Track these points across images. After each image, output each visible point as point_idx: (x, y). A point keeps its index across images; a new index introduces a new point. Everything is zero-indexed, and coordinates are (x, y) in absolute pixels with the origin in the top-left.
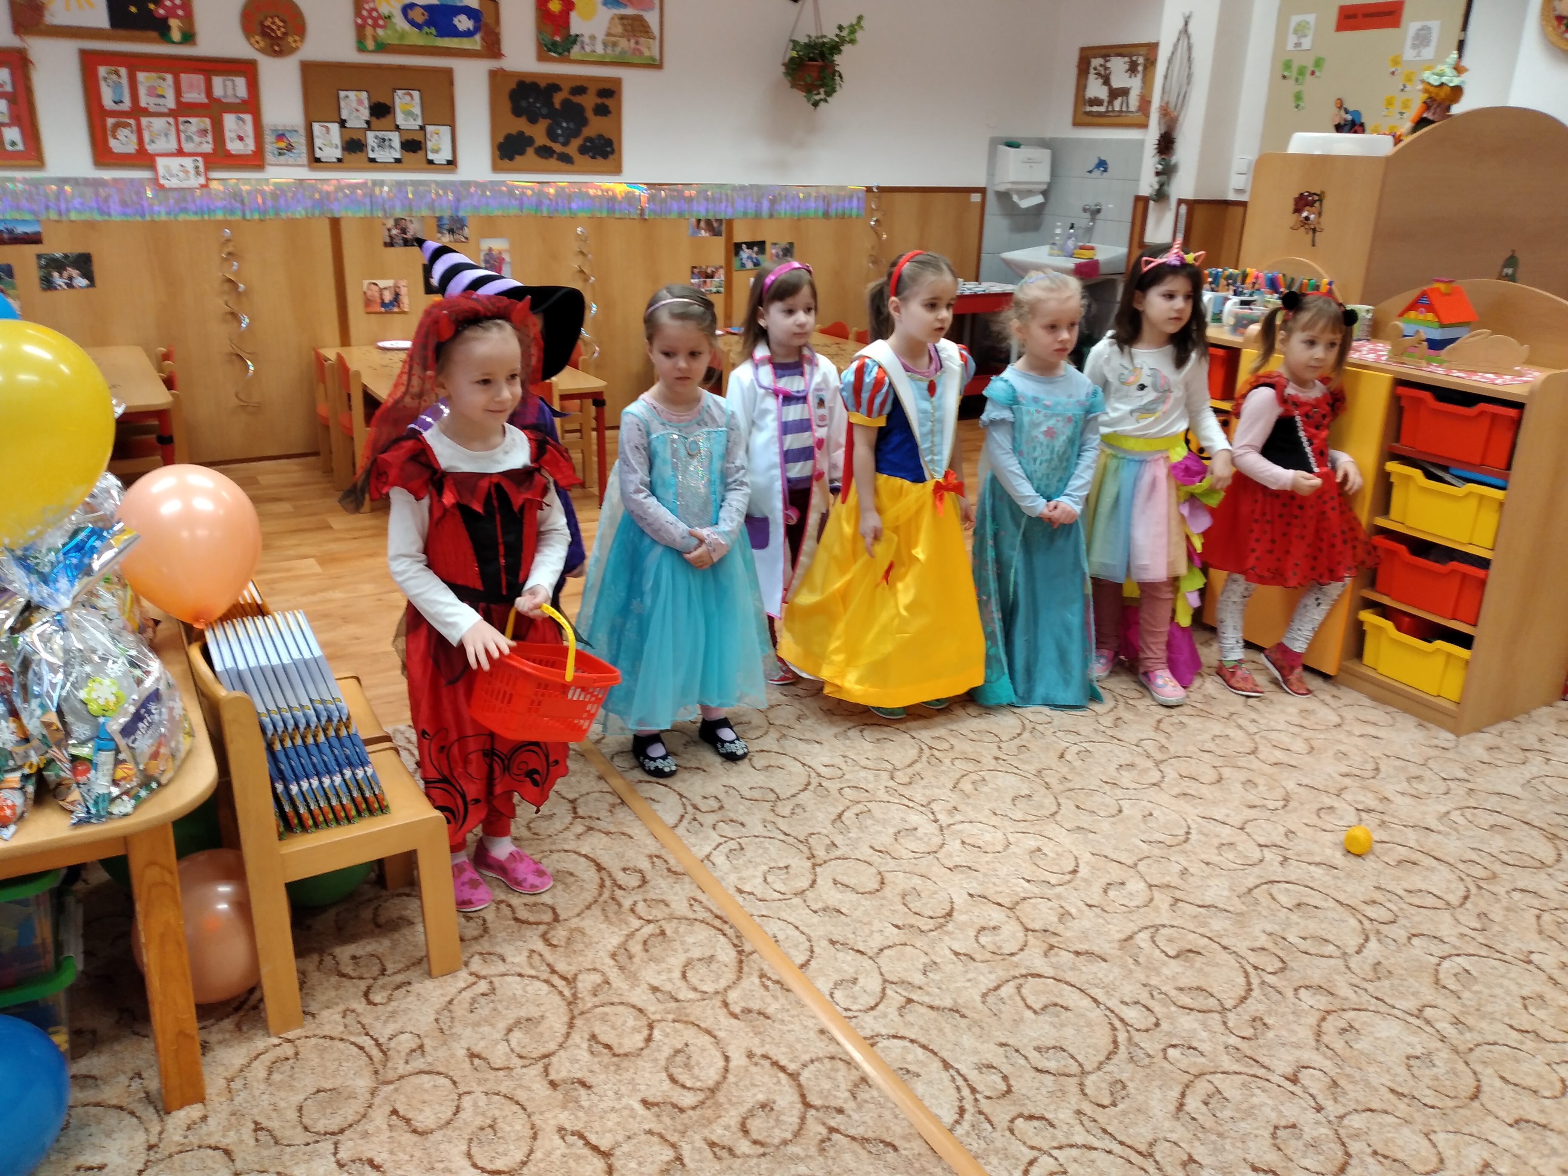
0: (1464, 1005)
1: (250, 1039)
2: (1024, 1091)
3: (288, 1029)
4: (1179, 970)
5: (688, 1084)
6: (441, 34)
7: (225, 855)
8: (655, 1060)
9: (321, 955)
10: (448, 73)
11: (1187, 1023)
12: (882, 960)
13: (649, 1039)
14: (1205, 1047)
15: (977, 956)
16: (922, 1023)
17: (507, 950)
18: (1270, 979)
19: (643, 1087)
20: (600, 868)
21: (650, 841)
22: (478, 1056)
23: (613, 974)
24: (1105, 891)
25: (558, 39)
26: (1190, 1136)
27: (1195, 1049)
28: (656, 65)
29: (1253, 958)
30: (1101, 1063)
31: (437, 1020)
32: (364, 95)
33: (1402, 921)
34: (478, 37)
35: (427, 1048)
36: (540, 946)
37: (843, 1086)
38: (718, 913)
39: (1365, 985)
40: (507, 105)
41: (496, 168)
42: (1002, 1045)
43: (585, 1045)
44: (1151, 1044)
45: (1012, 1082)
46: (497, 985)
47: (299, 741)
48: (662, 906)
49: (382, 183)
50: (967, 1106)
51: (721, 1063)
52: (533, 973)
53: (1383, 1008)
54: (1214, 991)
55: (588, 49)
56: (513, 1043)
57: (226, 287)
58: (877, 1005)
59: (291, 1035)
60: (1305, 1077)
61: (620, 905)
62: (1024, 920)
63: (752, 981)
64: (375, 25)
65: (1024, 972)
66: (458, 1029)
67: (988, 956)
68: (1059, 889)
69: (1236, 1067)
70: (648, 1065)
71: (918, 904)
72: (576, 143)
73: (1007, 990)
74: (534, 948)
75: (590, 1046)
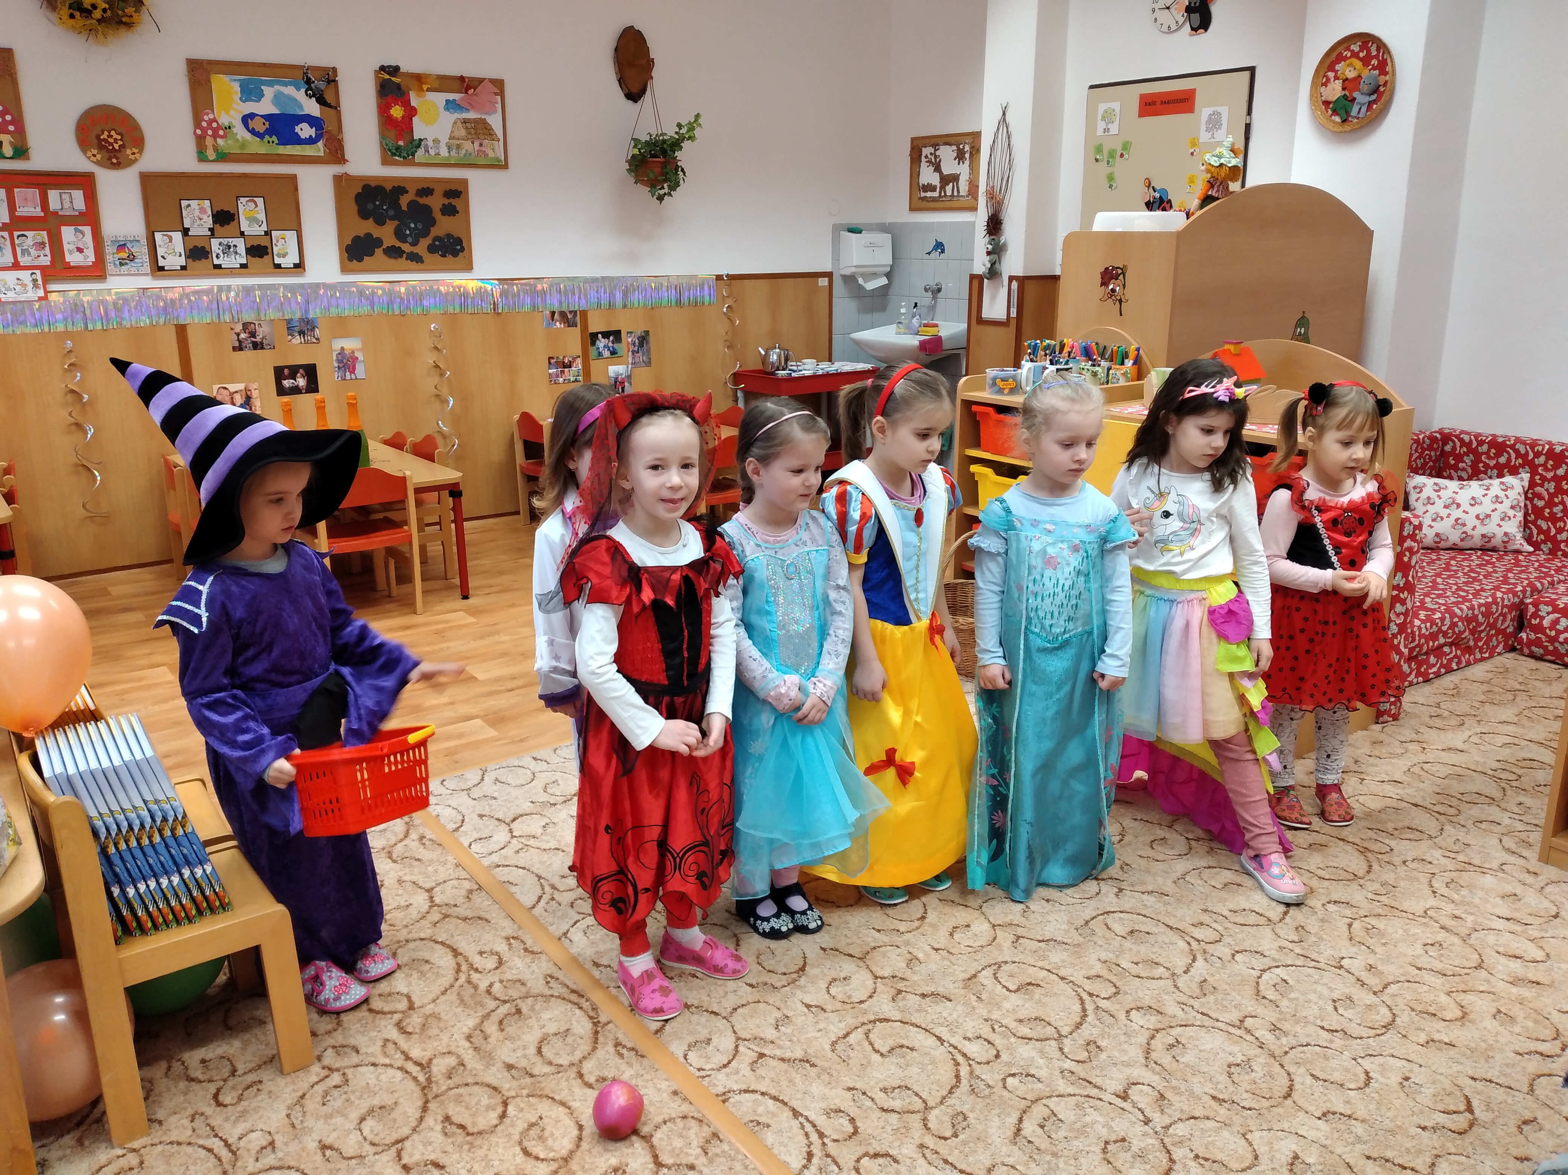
0: (1281, 1012)
1: (92, 1153)
2: (870, 1131)
3: (132, 1139)
4: (1020, 1003)
5: (542, 1156)
6: (283, 142)
7: (63, 965)
8: (510, 1135)
9: (169, 1061)
10: (293, 179)
11: (1026, 1052)
12: (735, 1019)
13: (503, 1116)
14: (1042, 1073)
15: (828, 1007)
16: (773, 1075)
17: (360, 1040)
18: (1103, 1004)
19: (496, 1163)
20: (456, 953)
21: (507, 923)
22: (331, 1148)
23: (469, 1056)
24: (951, 935)
25: (401, 143)
26: (1026, 1158)
27: (1033, 1076)
28: (502, 165)
29: (1088, 986)
30: (944, 1098)
31: (288, 1116)
32: (207, 203)
33: (1227, 940)
34: (320, 144)
35: (278, 1144)
36: (394, 1034)
37: (695, 1143)
38: (574, 987)
39: (1191, 1002)
40: (353, 208)
41: (344, 270)
42: (850, 1089)
43: (439, 1127)
44: (991, 1075)
45: (858, 1124)
46: (350, 1076)
47: (134, 843)
48: (518, 985)
49: (229, 288)
50: (815, 1151)
51: (575, 1132)
52: (387, 1061)
53: (1207, 1022)
54: (1052, 1020)
55: (432, 152)
56: (366, 1132)
57: (70, 397)
58: (729, 1062)
59: (136, 1145)
60: (1135, 1093)
61: (476, 987)
62: (874, 969)
63: (606, 1051)
64: (215, 136)
65: (872, 1018)
66: (310, 1122)
67: (839, 1006)
68: (908, 936)
69: (1071, 1090)
70: (502, 1141)
71: (772, 962)
72: (425, 243)
73: (857, 1037)
74: (389, 1037)
75: (444, 1128)
